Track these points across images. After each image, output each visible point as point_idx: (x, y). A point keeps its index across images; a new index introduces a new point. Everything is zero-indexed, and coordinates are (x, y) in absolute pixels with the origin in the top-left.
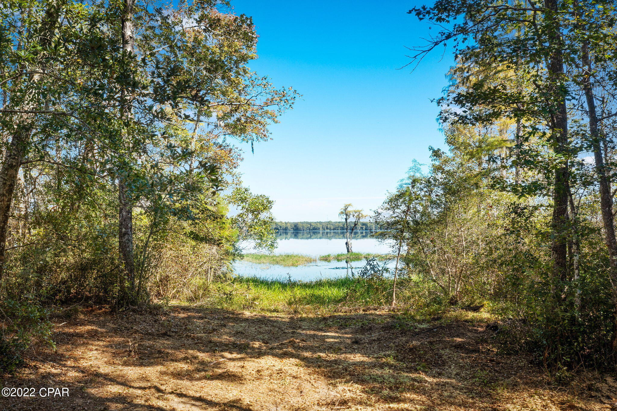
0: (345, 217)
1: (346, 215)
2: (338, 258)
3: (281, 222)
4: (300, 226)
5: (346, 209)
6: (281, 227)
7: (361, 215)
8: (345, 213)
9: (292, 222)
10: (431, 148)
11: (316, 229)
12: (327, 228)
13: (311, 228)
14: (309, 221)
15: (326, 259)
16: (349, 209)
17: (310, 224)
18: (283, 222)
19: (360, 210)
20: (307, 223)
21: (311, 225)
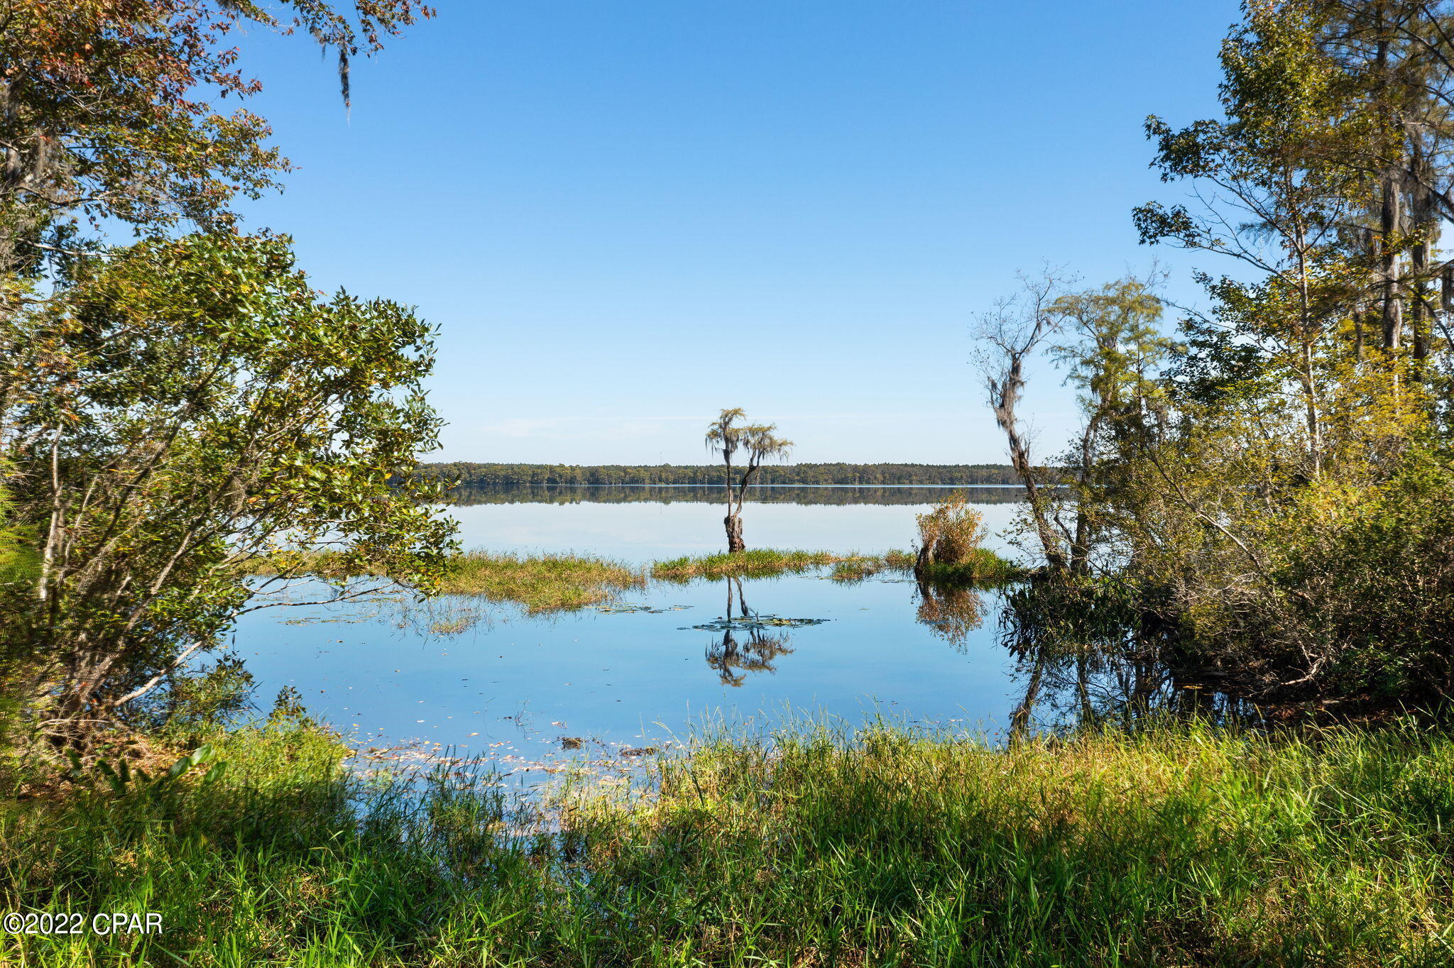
0: (722, 445)
1: (727, 440)
2: (710, 570)
3: (562, 466)
4: (603, 476)
5: (726, 424)
6: (561, 476)
7: (767, 442)
8: (725, 434)
9: (585, 465)
10: (1154, 128)
11: (637, 482)
12: (660, 480)
13: (627, 479)
14: (623, 465)
15: (674, 573)
16: (736, 424)
17: (624, 469)
18: (567, 465)
19: (767, 425)
20: (618, 468)
21: (626, 473)
